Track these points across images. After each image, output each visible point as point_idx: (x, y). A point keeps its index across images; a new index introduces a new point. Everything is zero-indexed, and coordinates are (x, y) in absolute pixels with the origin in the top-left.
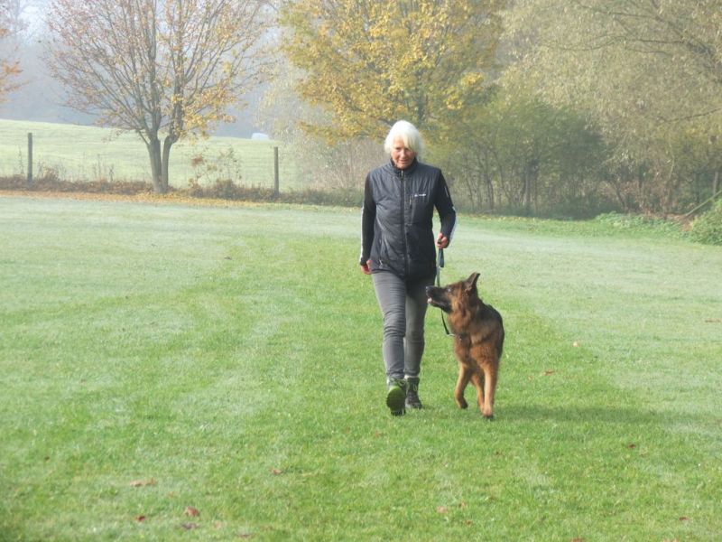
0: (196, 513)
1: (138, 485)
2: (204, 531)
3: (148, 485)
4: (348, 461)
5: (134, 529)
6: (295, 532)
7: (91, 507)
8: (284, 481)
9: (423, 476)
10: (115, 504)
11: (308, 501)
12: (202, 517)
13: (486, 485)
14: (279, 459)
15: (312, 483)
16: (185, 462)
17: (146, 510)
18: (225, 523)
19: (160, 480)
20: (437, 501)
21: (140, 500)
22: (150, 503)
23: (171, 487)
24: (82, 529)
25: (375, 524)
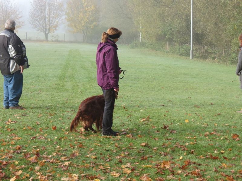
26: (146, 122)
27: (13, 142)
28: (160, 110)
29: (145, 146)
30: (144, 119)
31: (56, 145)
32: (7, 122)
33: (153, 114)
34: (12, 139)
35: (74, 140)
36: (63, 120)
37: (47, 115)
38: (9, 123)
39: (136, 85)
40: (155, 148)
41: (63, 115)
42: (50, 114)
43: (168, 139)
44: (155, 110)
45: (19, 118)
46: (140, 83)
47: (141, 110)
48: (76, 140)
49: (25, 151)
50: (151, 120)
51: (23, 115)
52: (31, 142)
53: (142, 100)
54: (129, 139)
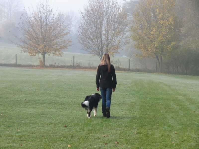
0: (118, 143)
1: (105, 136)
2: (120, 147)
3: (107, 136)
4: (151, 131)
5: (104, 146)
6: (140, 148)
7: (94, 141)
8: (137, 136)
9: (168, 135)
10: (100, 141)
11: (142, 140)
12: (119, 144)
13: (183, 137)
14: (135, 131)
15: (143, 136)
16: (115, 131)
17: (107, 142)
18: (125, 145)
19: (109, 135)
20: (172, 140)
22: (107, 141)
23: (112, 137)
24: (93, 146)
25: (158, 146)
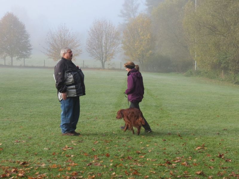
0: (97, 118)
5: (87, 121)
8: (111, 113)
10: (85, 117)
16: (97, 110)
19: (92, 113)
21: (89, 116)
26: (201, 150)
27: (70, 168)
28: (215, 138)
29: (200, 174)
30: (199, 148)
31: (112, 172)
32: (64, 148)
33: (208, 142)
34: (69, 166)
35: (129, 167)
36: (118, 147)
37: (103, 141)
38: (66, 149)
39: (191, 113)
40: (210, 177)
41: (119, 142)
42: (106, 141)
43: (223, 168)
44: (210, 138)
45: (75, 144)
46: (195, 111)
47: (196, 138)
48: (131, 167)
49: (81, 177)
50: (206, 148)
51: (79, 142)
52: (87, 168)
53: (197, 128)
54: (184, 167)
